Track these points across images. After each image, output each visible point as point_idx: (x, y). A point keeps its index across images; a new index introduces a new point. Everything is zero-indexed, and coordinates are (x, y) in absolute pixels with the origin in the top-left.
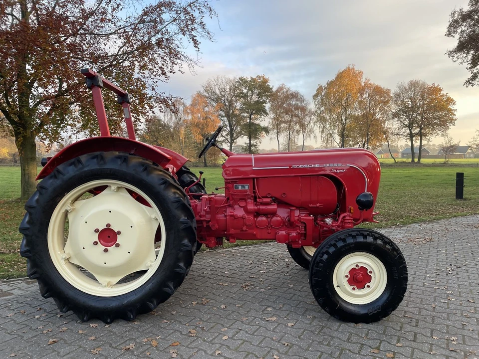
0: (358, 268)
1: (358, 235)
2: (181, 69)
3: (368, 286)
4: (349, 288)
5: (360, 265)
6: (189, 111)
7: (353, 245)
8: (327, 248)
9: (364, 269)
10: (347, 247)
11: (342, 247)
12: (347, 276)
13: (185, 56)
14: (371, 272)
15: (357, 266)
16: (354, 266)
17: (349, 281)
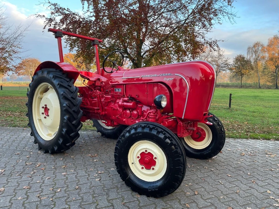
0: (147, 153)
1: (146, 127)
2: (219, 21)
3: (153, 169)
4: (140, 166)
5: (148, 151)
6: (266, 50)
7: (141, 134)
8: (125, 133)
9: (150, 155)
10: (137, 135)
11: (134, 134)
12: (138, 157)
13: (227, 12)
14: (156, 158)
15: (146, 151)
16: (144, 151)
17: (140, 161)
